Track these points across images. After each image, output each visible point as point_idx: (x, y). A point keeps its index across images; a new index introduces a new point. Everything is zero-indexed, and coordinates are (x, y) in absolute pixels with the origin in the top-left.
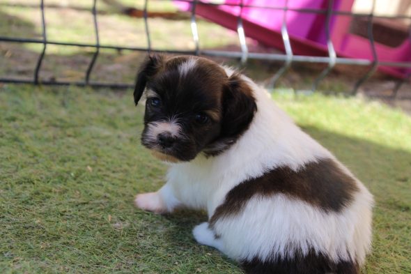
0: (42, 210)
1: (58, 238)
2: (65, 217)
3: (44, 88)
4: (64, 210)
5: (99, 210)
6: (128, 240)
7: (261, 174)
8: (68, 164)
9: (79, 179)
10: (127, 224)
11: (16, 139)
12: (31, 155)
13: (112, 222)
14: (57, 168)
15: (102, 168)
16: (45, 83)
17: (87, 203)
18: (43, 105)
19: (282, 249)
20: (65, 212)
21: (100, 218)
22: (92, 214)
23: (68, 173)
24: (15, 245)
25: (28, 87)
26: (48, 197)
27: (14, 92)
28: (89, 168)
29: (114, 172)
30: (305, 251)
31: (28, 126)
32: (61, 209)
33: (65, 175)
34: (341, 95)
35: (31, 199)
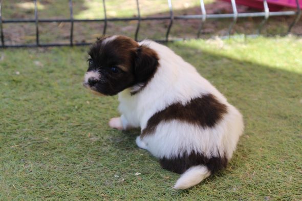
0: (52, 131)
1: (55, 148)
2: (63, 135)
3: (76, 48)
4: (63, 131)
5: (86, 130)
6: (96, 148)
7: (164, 108)
8: (76, 101)
9: (79, 110)
10: (99, 137)
11: (49, 86)
12: (55, 95)
13: (90, 137)
14: (68, 103)
15: (97, 102)
16: (78, 45)
17: (80, 126)
18: (72, 60)
19: (176, 152)
20: (64, 132)
21: (84, 135)
22: (80, 132)
23: (74, 106)
24: (28, 154)
25: (66, 48)
26: (57, 123)
27: (57, 53)
28: (88, 102)
29: (103, 104)
30: (189, 152)
31: (59, 76)
32: (62, 130)
33: (72, 108)
34: (278, 36)
35: (47, 125)
